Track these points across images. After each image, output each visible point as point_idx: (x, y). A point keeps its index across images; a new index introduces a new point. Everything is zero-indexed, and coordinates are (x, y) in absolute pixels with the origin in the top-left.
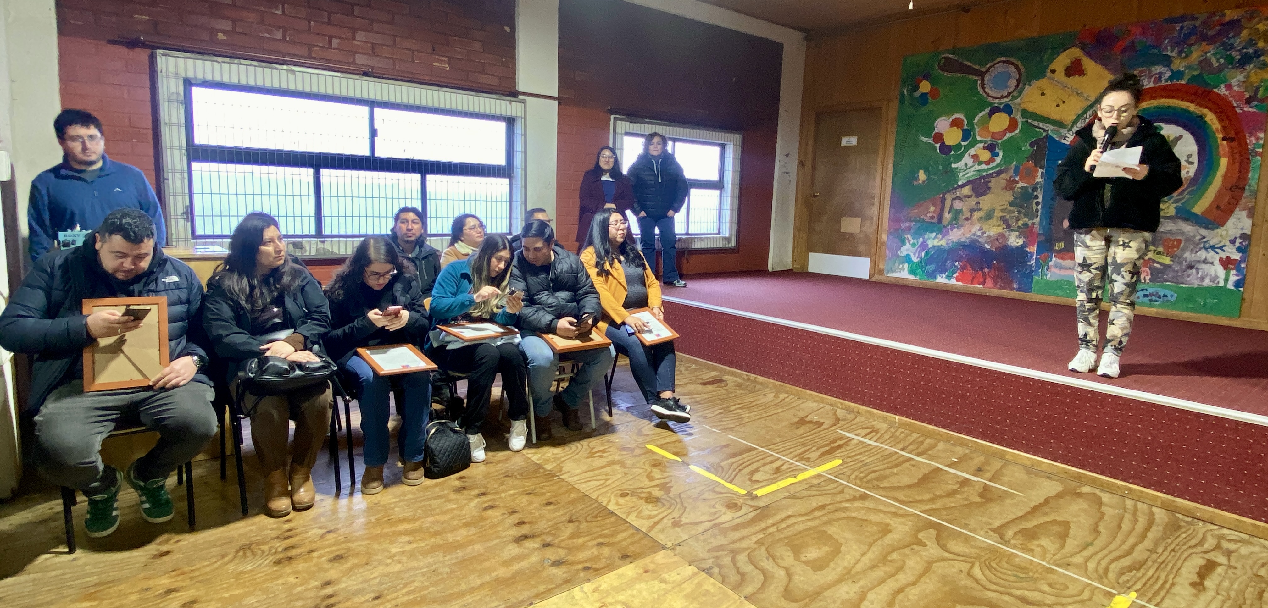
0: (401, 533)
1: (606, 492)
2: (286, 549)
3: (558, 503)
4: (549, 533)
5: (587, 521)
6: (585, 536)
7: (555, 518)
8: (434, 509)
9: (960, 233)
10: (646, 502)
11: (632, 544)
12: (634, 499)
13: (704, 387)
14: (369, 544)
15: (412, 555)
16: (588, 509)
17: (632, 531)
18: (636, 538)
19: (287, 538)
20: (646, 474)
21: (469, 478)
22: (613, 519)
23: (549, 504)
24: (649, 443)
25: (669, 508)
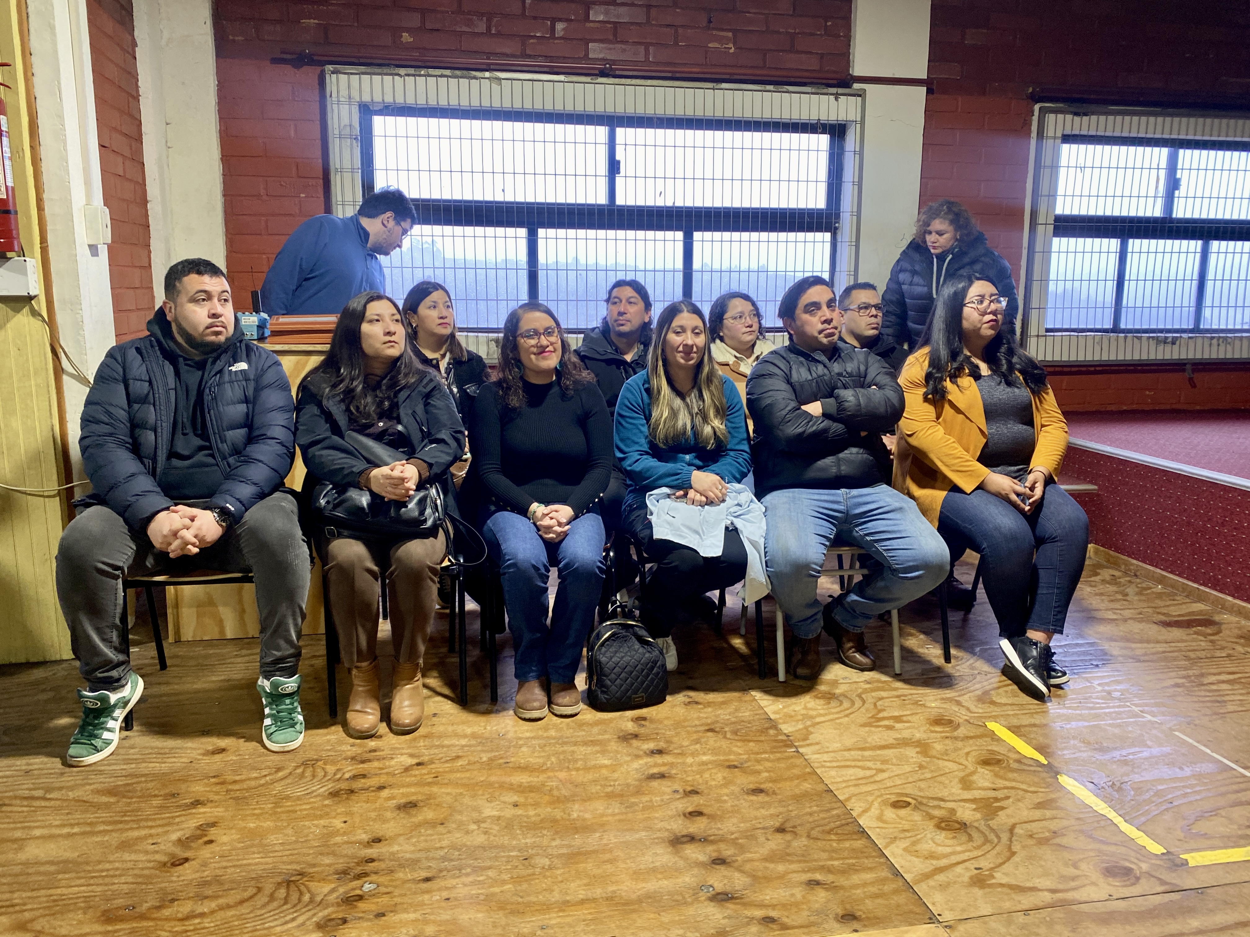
0: (511, 788)
1: (869, 793)
2: (355, 777)
3: (774, 793)
4: (734, 842)
5: (808, 836)
6: (792, 862)
7: (756, 818)
8: (576, 761)
10: (938, 827)
11: (876, 896)
12: (917, 817)
13: (1163, 630)
14: (461, 794)
15: (509, 826)
16: (822, 815)
17: (885, 873)
18: (887, 888)
19: (363, 762)
20: (962, 774)
21: (652, 721)
22: (859, 844)
23: (758, 791)
24: (995, 718)
25: (978, 848)
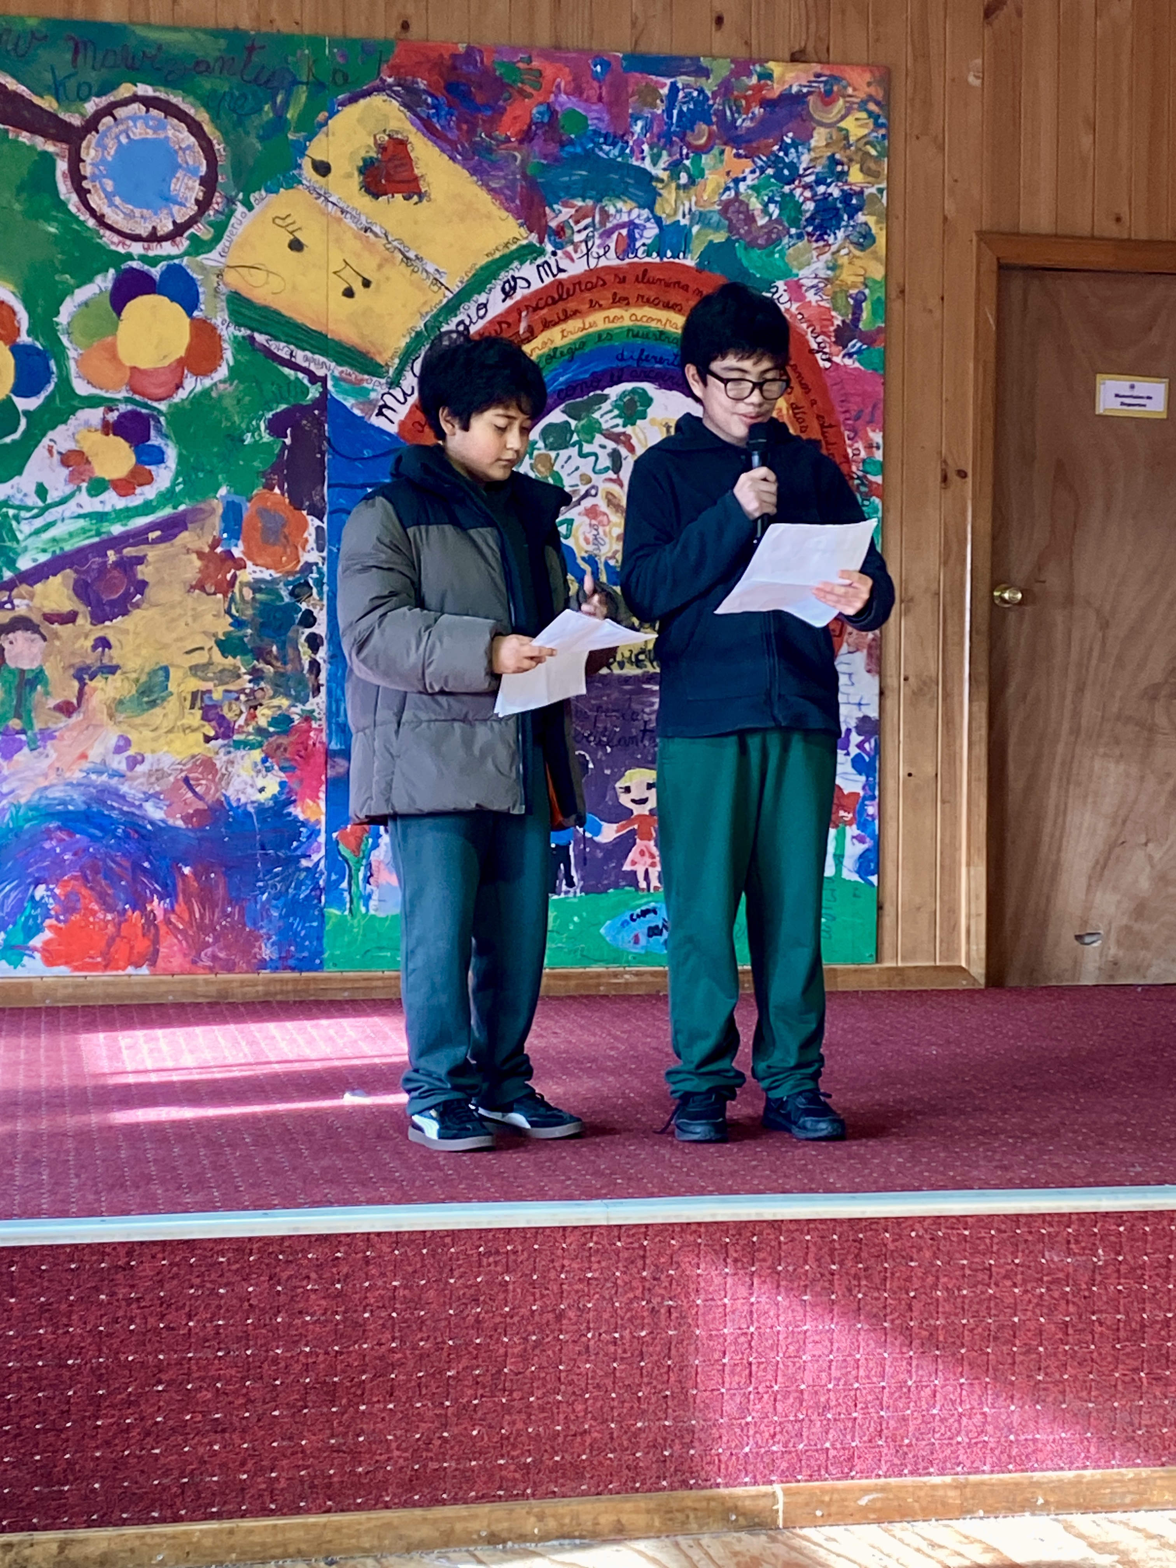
9: (45, 764)
